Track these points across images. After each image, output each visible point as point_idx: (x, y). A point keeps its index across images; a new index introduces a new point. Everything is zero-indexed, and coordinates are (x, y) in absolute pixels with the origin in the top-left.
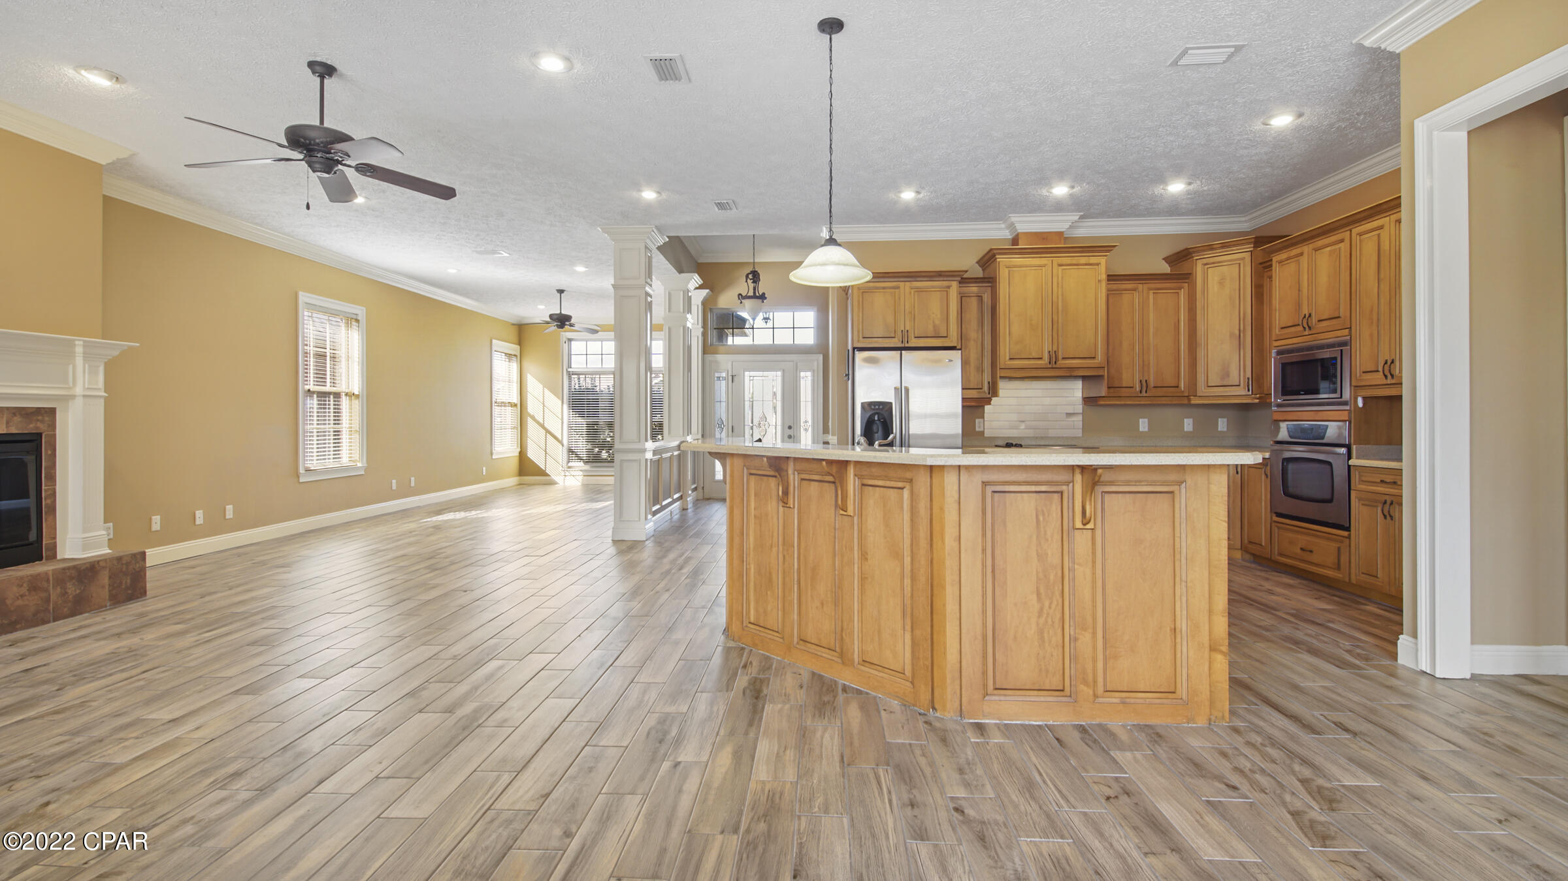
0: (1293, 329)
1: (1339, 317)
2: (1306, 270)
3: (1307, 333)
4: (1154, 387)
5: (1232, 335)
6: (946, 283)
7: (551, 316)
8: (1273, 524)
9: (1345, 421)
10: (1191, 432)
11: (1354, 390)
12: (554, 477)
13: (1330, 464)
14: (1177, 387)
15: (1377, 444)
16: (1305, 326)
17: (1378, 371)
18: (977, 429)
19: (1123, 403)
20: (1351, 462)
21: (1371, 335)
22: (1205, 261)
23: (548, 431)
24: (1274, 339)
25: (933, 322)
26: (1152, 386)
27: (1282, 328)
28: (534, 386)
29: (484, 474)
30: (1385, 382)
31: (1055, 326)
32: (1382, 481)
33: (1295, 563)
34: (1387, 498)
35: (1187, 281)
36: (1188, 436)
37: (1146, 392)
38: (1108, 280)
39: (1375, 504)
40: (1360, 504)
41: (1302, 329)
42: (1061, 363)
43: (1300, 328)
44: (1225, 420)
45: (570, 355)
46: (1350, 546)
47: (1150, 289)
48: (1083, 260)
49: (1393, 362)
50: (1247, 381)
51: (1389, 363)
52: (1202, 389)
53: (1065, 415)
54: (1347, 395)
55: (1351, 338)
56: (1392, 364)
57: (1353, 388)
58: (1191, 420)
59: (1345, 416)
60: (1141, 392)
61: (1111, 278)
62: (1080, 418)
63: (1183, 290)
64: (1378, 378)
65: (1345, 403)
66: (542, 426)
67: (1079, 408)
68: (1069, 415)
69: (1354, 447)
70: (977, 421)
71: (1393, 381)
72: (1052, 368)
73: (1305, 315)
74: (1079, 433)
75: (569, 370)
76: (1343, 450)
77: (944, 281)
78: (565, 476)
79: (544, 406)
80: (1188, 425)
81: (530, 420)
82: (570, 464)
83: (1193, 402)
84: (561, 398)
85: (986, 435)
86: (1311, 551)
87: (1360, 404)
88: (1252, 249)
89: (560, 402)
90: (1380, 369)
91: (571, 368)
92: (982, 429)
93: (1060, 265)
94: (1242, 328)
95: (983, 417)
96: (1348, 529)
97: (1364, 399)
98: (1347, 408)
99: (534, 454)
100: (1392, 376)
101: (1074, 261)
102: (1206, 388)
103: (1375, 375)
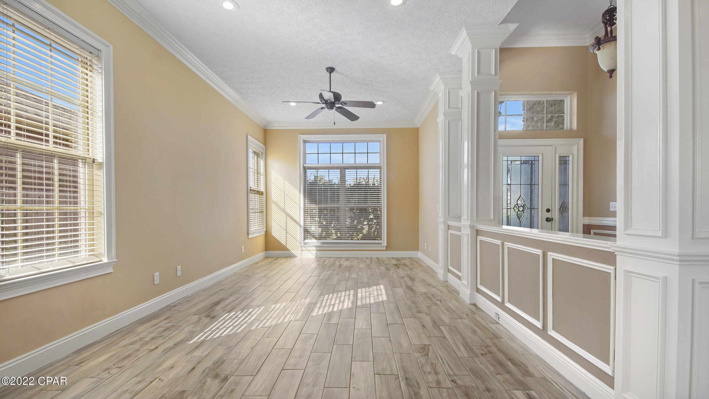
12: (294, 252)
23: (288, 215)
29: (243, 252)
45: (305, 154)
66: (283, 211)
75: (305, 165)
78: (302, 250)
79: (284, 194)
82: (306, 241)
84: (299, 189)
89: (297, 192)
91: (306, 163)
99: (277, 233)
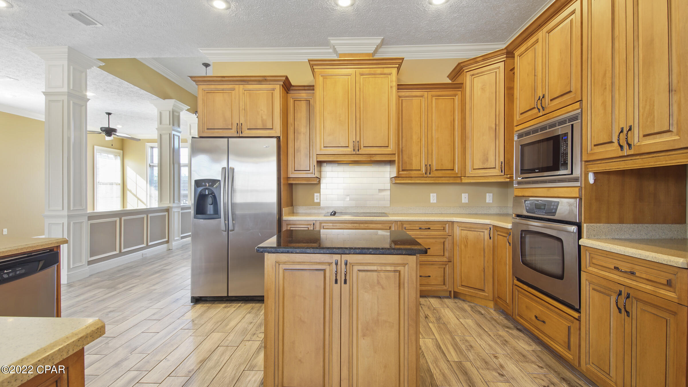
0: (530, 113)
1: (570, 92)
2: (540, 55)
3: (541, 114)
4: (436, 170)
5: (490, 128)
6: (270, 87)
7: (101, 128)
8: (515, 287)
9: (576, 198)
10: (466, 203)
11: (586, 165)
13: (560, 240)
14: (453, 170)
15: (608, 223)
16: (540, 107)
17: (612, 142)
18: (316, 201)
19: (413, 181)
20: (582, 242)
21: (604, 103)
22: (472, 73)
23: (138, 199)
24: (515, 124)
25: (262, 117)
26: (434, 169)
27: (521, 114)
28: (130, 172)
30: (621, 154)
31: (358, 122)
32: (616, 268)
33: (531, 327)
34: (622, 289)
35: (460, 90)
36: (464, 206)
37: (430, 174)
38: (398, 89)
39: (610, 293)
40: (591, 288)
41: (537, 111)
42: (363, 151)
43: (536, 110)
44: (491, 194)
45: (151, 156)
46: (580, 329)
47: (433, 96)
48: (379, 71)
49: (630, 129)
50: (500, 164)
51: (625, 132)
52: (470, 172)
53: (378, 190)
54: (577, 172)
55: (582, 111)
56: (629, 132)
57: (583, 162)
58: (467, 194)
59: (575, 192)
60: (426, 174)
61: (400, 87)
62: (388, 193)
63: (457, 96)
64: (613, 150)
65: (576, 180)
66: (136, 196)
67: (388, 186)
68: (380, 190)
69: (585, 225)
70: (316, 194)
71: (631, 152)
72: (356, 154)
73: (540, 97)
74: (388, 203)
75: (151, 164)
76: (573, 229)
77: (270, 84)
79: (136, 185)
80: (465, 198)
81: (128, 192)
83: (463, 181)
84: (146, 180)
85: (321, 205)
86: (544, 322)
87: (591, 180)
88: (505, 59)
89: (146, 182)
90: (615, 140)
91: (153, 163)
92: (318, 201)
93: (362, 75)
94: (497, 123)
95: (319, 192)
96: (578, 311)
97: (596, 174)
98: (578, 184)
100: (629, 145)
101: (372, 71)
102: (472, 170)
103: (608, 147)
